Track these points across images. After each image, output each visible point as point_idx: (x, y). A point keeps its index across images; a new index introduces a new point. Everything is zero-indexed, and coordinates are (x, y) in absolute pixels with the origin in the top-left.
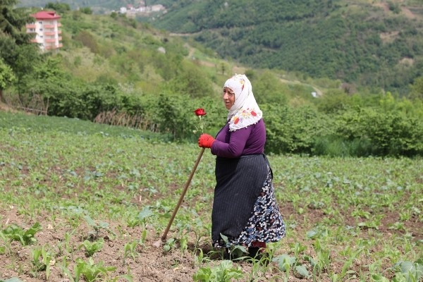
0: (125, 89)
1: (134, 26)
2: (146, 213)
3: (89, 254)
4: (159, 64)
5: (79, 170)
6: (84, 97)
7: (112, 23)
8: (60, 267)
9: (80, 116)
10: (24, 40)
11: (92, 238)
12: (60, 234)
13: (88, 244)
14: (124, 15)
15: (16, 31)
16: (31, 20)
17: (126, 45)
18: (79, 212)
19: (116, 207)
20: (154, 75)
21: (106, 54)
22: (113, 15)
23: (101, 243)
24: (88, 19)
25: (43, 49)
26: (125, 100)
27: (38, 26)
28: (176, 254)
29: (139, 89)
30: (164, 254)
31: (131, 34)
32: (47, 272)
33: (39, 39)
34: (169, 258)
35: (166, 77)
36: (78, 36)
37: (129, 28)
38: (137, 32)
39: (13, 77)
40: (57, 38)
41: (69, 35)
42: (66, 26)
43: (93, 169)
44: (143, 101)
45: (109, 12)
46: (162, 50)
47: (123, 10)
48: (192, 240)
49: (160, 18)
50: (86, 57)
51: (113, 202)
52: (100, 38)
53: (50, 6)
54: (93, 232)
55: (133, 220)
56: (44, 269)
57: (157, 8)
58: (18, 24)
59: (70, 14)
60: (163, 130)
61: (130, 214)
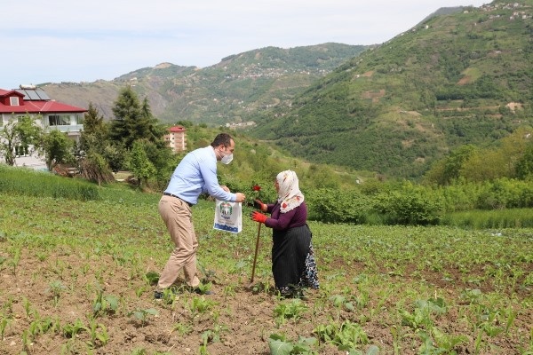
0: (228, 179)
2: (241, 264)
4: (251, 161)
8: (182, 301)
10: (162, 146)
14: (228, 128)
15: (157, 140)
16: (167, 133)
19: (221, 259)
20: (249, 169)
22: (221, 128)
24: (204, 131)
25: (174, 152)
27: (171, 136)
29: (238, 177)
30: (254, 293)
32: (173, 306)
33: (172, 145)
34: (257, 296)
35: (256, 170)
36: (197, 142)
39: (154, 170)
40: (183, 144)
41: (191, 142)
42: (190, 136)
43: (205, 232)
44: (241, 186)
45: (218, 126)
46: (253, 151)
47: (228, 125)
49: (252, 130)
51: (219, 256)
53: (180, 123)
55: (232, 269)
56: (171, 303)
57: (250, 124)
58: (159, 135)
59: (192, 128)
61: (230, 265)
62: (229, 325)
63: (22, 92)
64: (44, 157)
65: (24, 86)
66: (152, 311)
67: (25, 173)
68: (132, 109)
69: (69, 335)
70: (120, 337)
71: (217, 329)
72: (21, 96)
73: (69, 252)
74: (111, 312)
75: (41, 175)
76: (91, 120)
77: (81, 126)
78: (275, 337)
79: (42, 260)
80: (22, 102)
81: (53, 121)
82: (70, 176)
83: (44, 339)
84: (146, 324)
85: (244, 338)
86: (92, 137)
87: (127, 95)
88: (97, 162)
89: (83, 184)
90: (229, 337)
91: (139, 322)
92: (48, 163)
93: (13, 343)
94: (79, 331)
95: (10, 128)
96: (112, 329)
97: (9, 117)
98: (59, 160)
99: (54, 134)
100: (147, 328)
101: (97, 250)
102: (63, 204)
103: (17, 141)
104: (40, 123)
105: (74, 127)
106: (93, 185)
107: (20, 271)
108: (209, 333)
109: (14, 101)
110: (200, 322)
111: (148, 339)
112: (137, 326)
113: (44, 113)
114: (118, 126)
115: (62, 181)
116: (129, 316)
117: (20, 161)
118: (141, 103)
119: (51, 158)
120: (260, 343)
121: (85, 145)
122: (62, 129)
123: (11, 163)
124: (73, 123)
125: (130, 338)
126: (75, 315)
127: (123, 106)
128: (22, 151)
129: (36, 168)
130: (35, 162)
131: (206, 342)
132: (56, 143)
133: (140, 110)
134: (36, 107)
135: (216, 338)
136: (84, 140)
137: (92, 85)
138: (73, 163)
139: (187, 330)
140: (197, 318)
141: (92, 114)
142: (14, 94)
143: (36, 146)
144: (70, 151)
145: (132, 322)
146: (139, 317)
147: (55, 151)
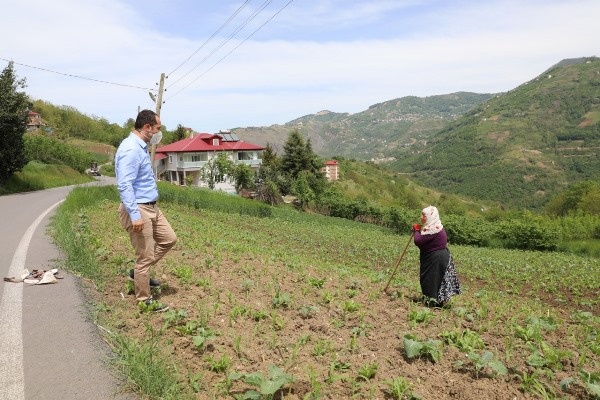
0: (372, 204)
1: (378, 168)
2: (381, 276)
3: (351, 297)
4: (391, 189)
5: (345, 247)
6: (350, 207)
7: (366, 166)
8: (336, 302)
9: (346, 217)
10: (320, 176)
11: (353, 288)
12: (336, 284)
13: (350, 291)
14: (373, 163)
15: (316, 171)
16: (324, 166)
17: (373, 178)
18: (345, 272)
19: (364, 270)
20: (389, 196)
21: (362, 183)
22: (367, 163)
23: (357, 291)
24: (353, 165)
25: (330, 180)
26: (371, 209)
27: (327, 168)
28: (398, 301)
29: (380, 203)
30: (391, 300)
31: (376, 173)
32: (331, 305)
33: (327, 176)
34: (393, 303)
35: (395, 197)
36: (348, 173)
37: (375, 169)
38: (380, 171)
39: (313, 195)
40: (337, 175)
41: (343, 173)
42: (341, 168)
43: (353, 247)
44: (382, 210)
45: (365, 161)
46: (394, 182)
47: (373, 160)
48: (407, 293)
49: (393, 164)
50: (351, 184)
51: (363, 267)
52: (359, 174)
53: (334, 158)
54: (353, 285)
55: (374, 279)
56: (328, 302)
57: (391, 159)
58: (317, 168)
59: (344, 162)
60: (392, 227)
61: (372, 276)
62: (372, 324)
63: (221, 135)
64: (234, 183)
65: (223, 131)
66: (314, 308)
67: (221, 195)
68: (298, 147)
69: (257, 320)
70: (292, 325)
71: (363, 326)
72: (220, 138)
73: (253, 257)
74: (284, 306)
75: (231, 197)
76: (268, 156)
77: (261, 161)
78: (408, 337)
79: (236, 262)
80: (221, 142)
81: (241, 156)
82: (252, 198)
83: (241, 320)
84: (310, 317)
85: (383, 335)
86: (268, 169)
87: (295, 136)
88: (271, 187)
89: (260, 204)
90: (372, 333)
91: (305, 315)
92: (237, 188)
93: (223, 320)
94: (264, 317)
95: (212, 162)
96: (287, 319)
97: (212, 153)
98: (245, 186)
99: (241, 166)
100: (311, 320)
101: (273, 258)
102: (247, 219)
103: (217, 171)
104: (232, 158)
105: (255, 161)
106: (268, 206)
107: (222, 269)
108: (357, 328)
109: (216, 142)
110: (350, 320)
111: (312, 329)
112: (304, 318)
113: (235, 150)
114: (287, 160)
115: (245, 202)
116: (298, 310)
117: (218, 186)
118: (305, 143)
119: (239, 184)
120: (396, 340)
121: (263, 175)
122: (247, 163)
123: (212, 187)
124: (255, 158)
125: (299, 327)
126: (260, 306)
127: (292, 145)
128: (220, 179)
129: (228, 191)
130: (227, 187)
131: (355, 335)
132: (242, 173)
133: (304, 148)
134: (230, 146)
135: (362, 333)
136: (262, 172)
137: (269, 129)
138: (254, 188)
139: (340, 325)
140: (347, 316)
141: (269, 151)
142: (216, 137)
143: (229, 175)
144: (252, 179)
145: (300, 315)
146: (304, 311)
147: (242, 179)
